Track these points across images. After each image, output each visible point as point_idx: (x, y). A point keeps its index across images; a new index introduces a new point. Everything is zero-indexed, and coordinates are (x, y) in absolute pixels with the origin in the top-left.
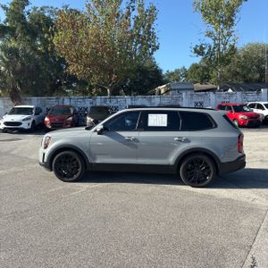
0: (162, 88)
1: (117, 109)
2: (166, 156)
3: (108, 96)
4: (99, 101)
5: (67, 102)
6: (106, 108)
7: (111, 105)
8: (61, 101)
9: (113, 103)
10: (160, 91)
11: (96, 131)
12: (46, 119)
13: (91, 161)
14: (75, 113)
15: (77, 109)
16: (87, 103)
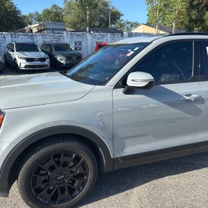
0: (34, 27)
10: (31, 30)
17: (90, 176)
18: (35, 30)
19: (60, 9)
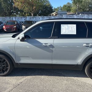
0: (54, 14)
1: (36, 22)
2: (75, 58)
3: (32, 17)
4: (28, 19)
5: (14, 19)
6: (31, 22)
7: (33, 20)
8: (11, 19)
9: (34, 20)
10: (53, 15)
11: (19, 38)
12: (4, 27)
13: (17, 61)
14: (18, 24)
15: (19, 22)
16: (23, 20)
17: (9, 67)
18: (54, 15)
19: (71, 4)
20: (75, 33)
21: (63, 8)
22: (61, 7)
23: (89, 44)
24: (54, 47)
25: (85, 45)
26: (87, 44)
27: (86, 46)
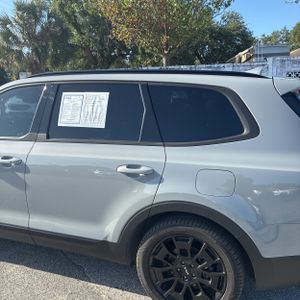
0: (243, 54)
10: (240, 59)
18: (244, 59)
20: (102, 125)
21: (295, 33)
22: (285, 30)
23: (138, 167)
24: (29, 172)
25: (123, 169)
26: (129, 167)
27: (128, 174)
